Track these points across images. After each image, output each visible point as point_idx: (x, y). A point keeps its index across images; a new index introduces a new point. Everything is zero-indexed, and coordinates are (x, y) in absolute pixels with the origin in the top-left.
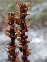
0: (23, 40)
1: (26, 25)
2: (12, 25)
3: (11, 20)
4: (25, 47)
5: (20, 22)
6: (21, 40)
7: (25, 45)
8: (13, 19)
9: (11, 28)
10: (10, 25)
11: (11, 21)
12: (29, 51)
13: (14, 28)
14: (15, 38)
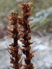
0: (26, 41)
1: (29, 26)
2: (15, 25)
3: (14, 19)
4: (28, 49)
5: (23, 23)
6: (24, 41)
7: (28, 47)
8: (16, 18)
9: (14, 28)
10: (13, 24)
11: (14, 21)
12: (32, 54)
13: (17, 28)
14: (18, 39)
